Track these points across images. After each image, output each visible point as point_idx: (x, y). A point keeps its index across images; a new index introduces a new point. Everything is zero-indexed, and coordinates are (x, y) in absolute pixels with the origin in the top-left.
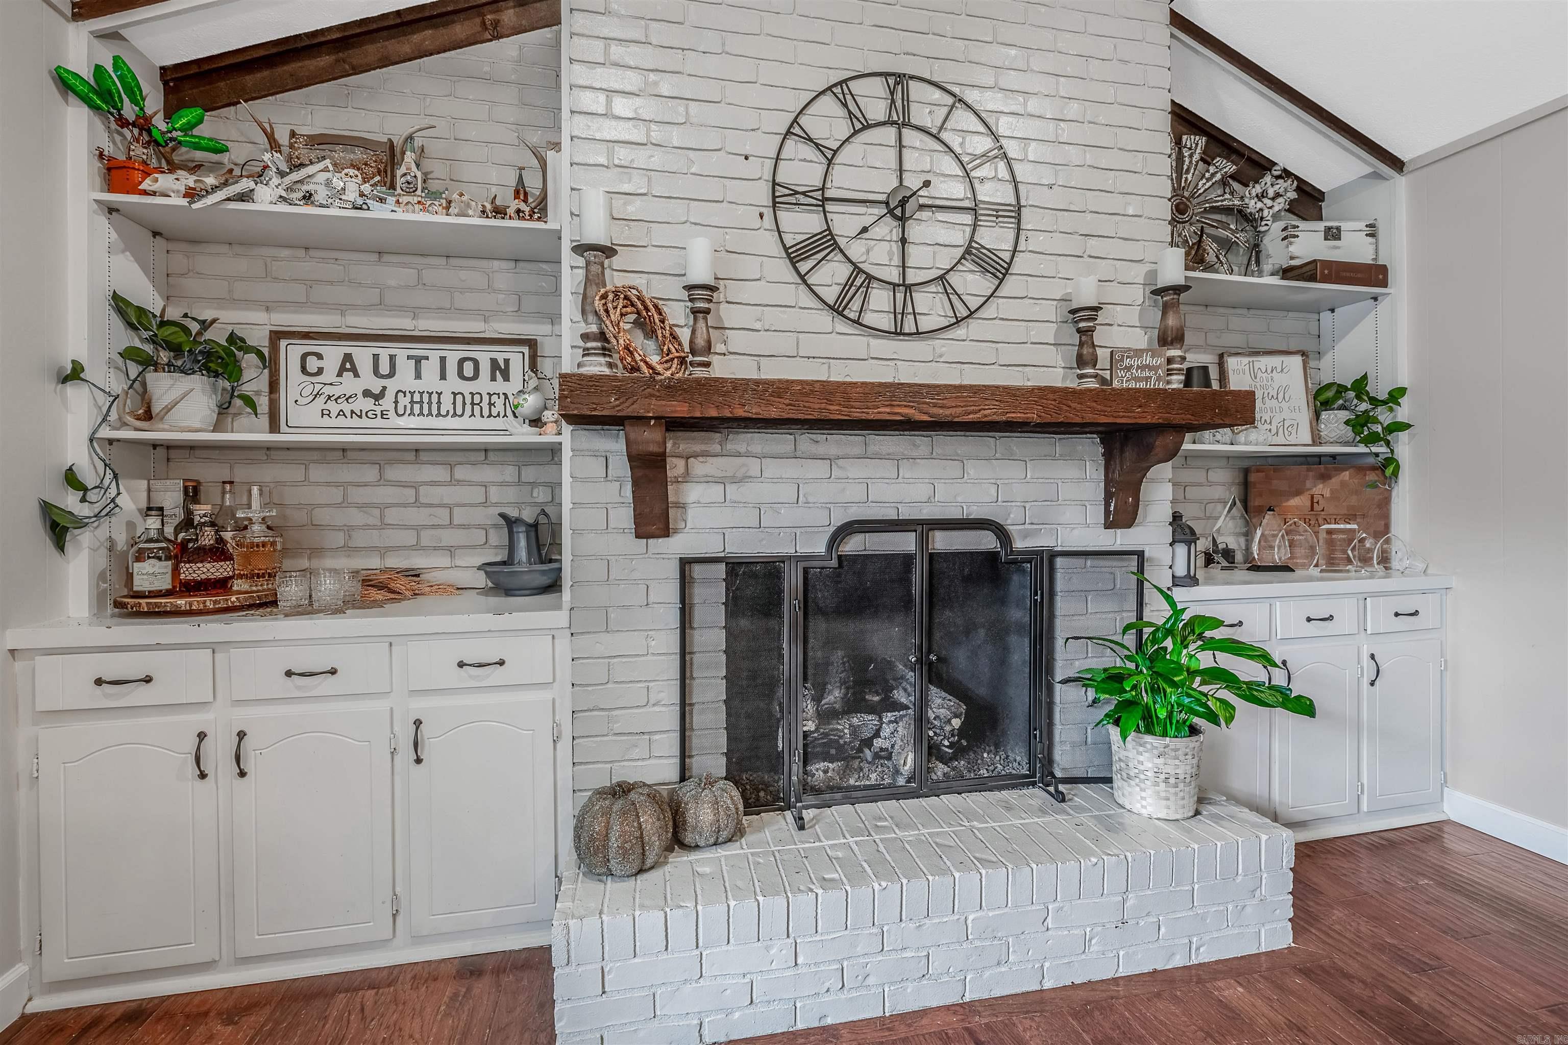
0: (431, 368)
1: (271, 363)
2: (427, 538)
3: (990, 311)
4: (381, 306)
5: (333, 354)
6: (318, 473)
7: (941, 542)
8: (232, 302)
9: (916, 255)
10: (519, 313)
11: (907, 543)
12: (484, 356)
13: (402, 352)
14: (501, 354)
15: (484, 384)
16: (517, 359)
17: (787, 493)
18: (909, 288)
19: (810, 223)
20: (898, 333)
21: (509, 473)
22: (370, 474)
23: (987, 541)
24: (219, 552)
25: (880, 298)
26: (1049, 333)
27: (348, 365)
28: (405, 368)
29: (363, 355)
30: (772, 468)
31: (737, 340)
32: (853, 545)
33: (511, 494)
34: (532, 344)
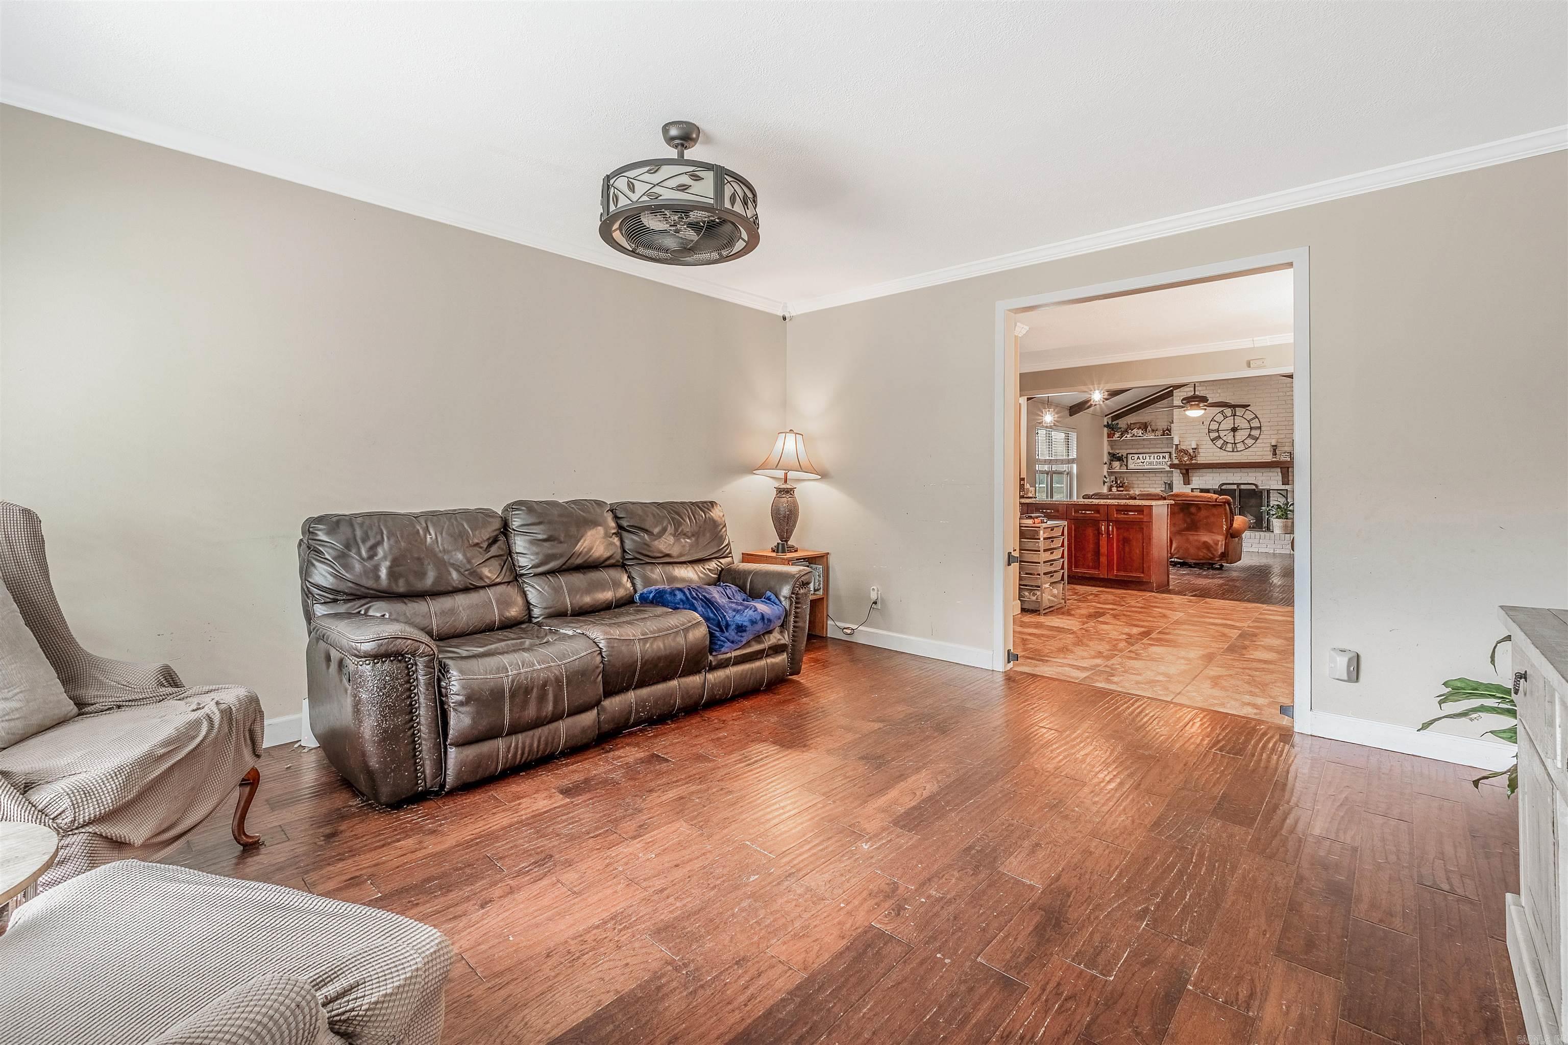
0: (1152, 458)
1: (1127, 458)
2: (1151, 486)
3: (1254, 446)
4: (1144, 448)
5: (1136, 456)
6: (1133, 475)
7: (1242, 487)
8: (1121, 449)
9: (1237, 438)
10: (1168, 447)
11: (1235, 487)
12: (1161, 455)
13: (1147, 455)
14: (1164, 455)
15: (1161, 460)
16: (1167, 455)
17: (1211, 478)
18: (1235, 444)
19: (1216, 434)
20: (1233, 451)
21: (1166, 475)
22: (1142, 475)
23: (1254, 487)
24: (1122, 487)
25: (1230, 446)
26: (1268, 449)
27: (1138, 458)
28: (1148, 458)
29: (1141, 456)
30: (1208, 474)
31: (1201, 454)
32: (1223, 487)
33: (1166, 478)
34: (1170, 453)
